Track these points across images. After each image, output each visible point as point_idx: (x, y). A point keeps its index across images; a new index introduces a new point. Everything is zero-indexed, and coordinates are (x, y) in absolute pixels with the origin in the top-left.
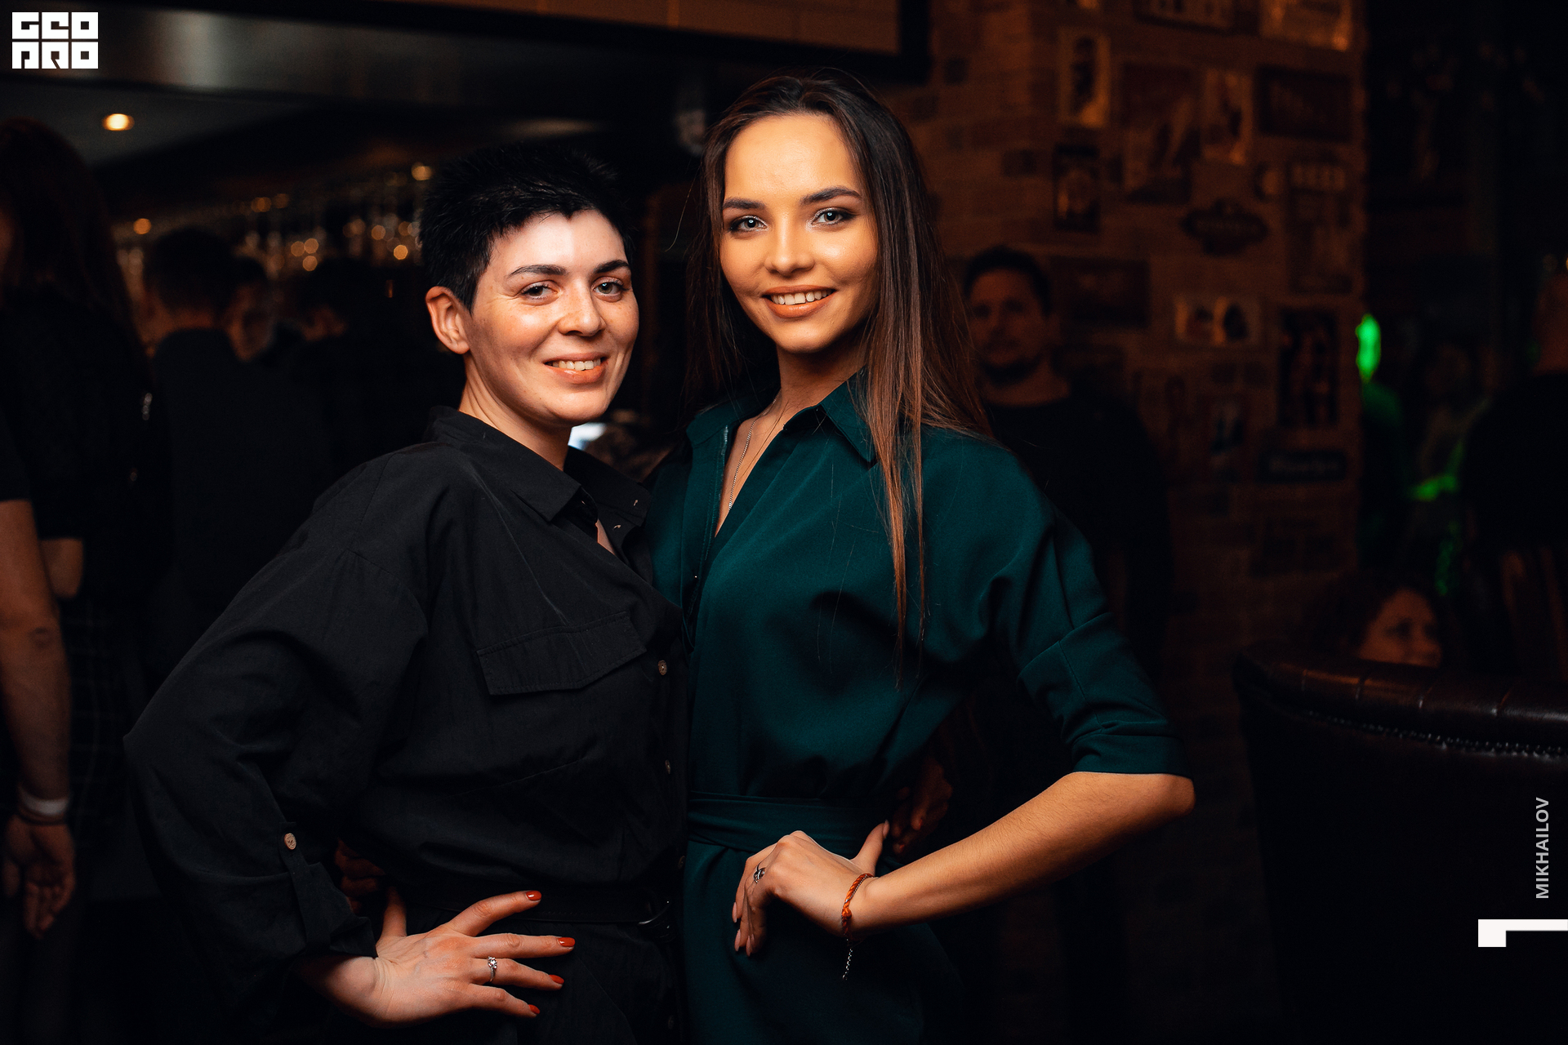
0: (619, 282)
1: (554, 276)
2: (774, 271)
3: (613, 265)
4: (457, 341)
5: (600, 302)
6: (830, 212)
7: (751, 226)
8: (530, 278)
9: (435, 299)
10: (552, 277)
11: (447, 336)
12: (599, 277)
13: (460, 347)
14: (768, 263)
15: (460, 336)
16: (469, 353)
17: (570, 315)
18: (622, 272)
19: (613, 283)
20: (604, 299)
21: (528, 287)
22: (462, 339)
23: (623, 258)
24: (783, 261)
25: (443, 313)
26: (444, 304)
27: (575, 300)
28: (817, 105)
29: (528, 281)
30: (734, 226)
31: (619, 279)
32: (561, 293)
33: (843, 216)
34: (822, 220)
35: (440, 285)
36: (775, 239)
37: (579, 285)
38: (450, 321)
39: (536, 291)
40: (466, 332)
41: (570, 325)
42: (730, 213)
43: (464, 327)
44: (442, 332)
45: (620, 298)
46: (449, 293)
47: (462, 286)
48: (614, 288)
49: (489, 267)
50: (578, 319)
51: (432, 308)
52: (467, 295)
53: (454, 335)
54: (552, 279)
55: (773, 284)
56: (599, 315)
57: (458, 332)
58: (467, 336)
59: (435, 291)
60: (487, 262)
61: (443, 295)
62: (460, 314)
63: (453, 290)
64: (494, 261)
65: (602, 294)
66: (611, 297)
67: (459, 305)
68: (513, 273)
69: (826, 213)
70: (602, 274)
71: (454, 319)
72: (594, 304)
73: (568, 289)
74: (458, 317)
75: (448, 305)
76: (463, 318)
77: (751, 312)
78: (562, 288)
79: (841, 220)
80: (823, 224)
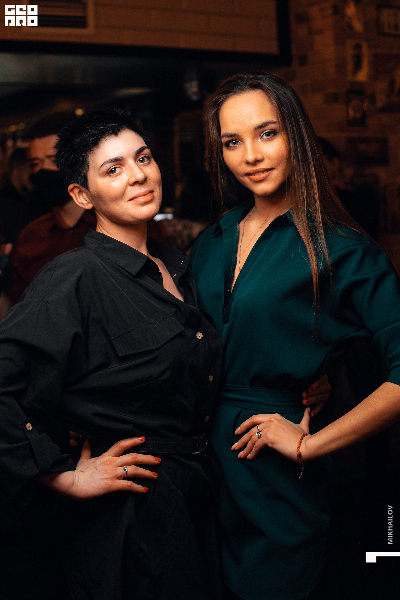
0: (147, 156)
1: (119, 161)
2: (248, 163)
3: (142, 149)
4: (87, 204)
5: (142, 167)
6: (267, 132)
7: (235, 144)
8: (109, 166)
9: (72, 190)
10: (118, 162)
11: (82, 203)
12: (138, 156)
13: (89, 206)
14: (244, 159)
15: (87, 202)
16: (93, 208)
17: (131, 176)
18: (147, 151)
19: (144, 157)
20: (143, 165)
21: (109, 170)
22: (89, 203)
23: (145, 145)
24: (251, 157)
25: (77, 195)
26: (76, 191)
27: (131, 169)
28: (255, 86)
29: (108, 168)
30: (227, 145)
31: (146, 154)
32: (124, 168)
33: (273, 133)
34: (265, 137)
35: (72, 183)
36: (246, 149)
37: (131, 162)
38: (81, 197)
39: (112, 171)
40: (89, 199)
41: (133, 180)
42: (224, 140)
43: (88, 198)
44: (79, 203)
45: (150, 163)
46: (77, 185)
47: (81, 180)
48: (146, 159)
49: (90, 168)
50: (135, 176)
51: (72, 194)
52: (84, 183)
53: (85, 202)
54: (118, 163)
55: (249, 169)
56: (144, 173)
57: (86, 200)
58: (90, 200)
59: (71, 187)
60: (88, 166)
61: (75, 187)
62: (85, 193)
63: (78, 183)
64: (91, 164)
65: (141, 164)
66: (146, 164)
67: (83, 189)
68: (101, 166)
69: (266, 133)
70: (139, 154)
71: (83, 196)
72: (140, 168)
73: (126, 166)
74: (84, 194)
75: (78, 190)
76: (87, 194)
77: (242, 181)
78: (124, 166)
79: (273, 136)
80: (265, 139)
